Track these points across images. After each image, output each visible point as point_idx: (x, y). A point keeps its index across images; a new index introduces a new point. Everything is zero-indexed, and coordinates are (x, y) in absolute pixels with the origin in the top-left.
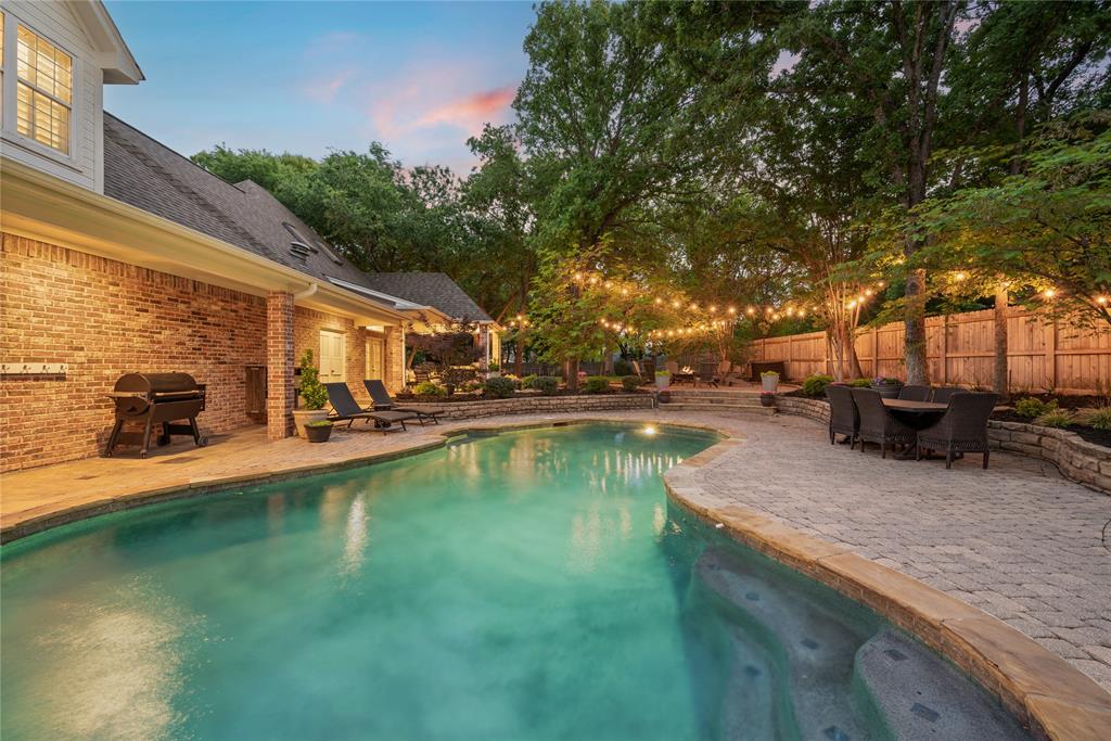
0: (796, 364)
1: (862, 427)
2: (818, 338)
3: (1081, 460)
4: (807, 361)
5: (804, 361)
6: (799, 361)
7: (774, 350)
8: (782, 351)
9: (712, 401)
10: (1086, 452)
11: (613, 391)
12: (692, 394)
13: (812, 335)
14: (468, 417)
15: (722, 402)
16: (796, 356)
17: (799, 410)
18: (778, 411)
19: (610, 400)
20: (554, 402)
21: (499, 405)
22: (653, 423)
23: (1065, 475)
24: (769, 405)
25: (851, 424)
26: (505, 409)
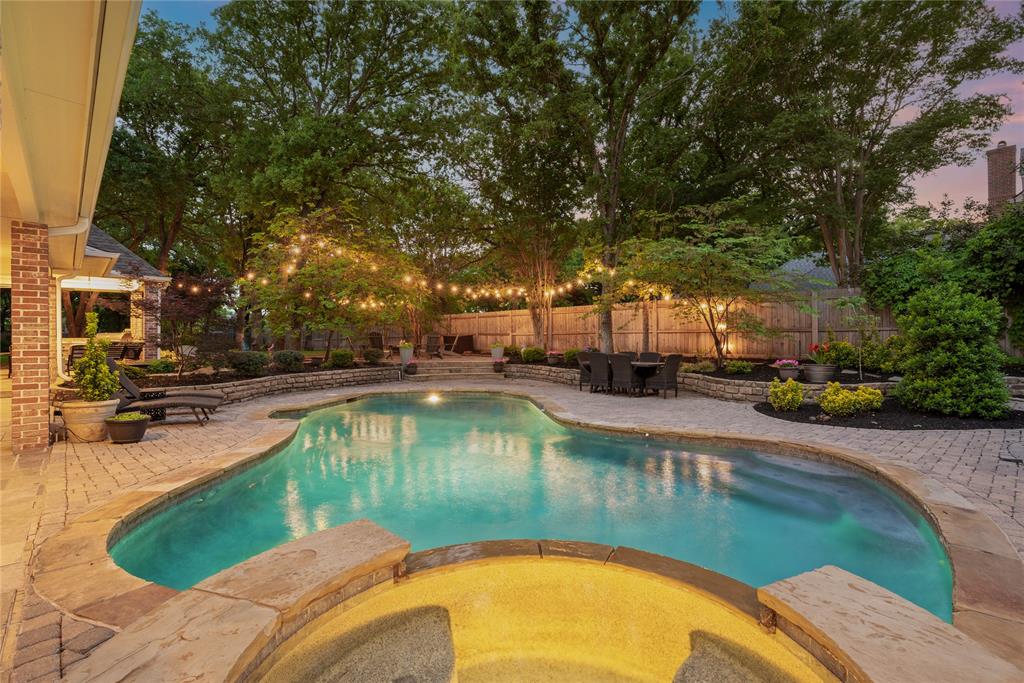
0: (483, 337)
1: (614, 379)
2: (504, 316)
3: (714, 386)
4: (492, 335)
5: (490, 335)
6: (486, 335)
7: (461, 324)
8: (469, 325)
9: (451, 371)
10: (717, 382)
11: (356, 366)
12: (431, 365)
13: (498, 313)
14: (233, 401)
15: (459, 371)
16: (483, 331)
17: (523, 374)
18: (506, 376)
19: (362, 374)
20: (309, 379)
21: (259, 385)
22: (436, 392)
23: (707, 395)
24: (500, 371)
25: (606, 378)
26: (264, 390)
